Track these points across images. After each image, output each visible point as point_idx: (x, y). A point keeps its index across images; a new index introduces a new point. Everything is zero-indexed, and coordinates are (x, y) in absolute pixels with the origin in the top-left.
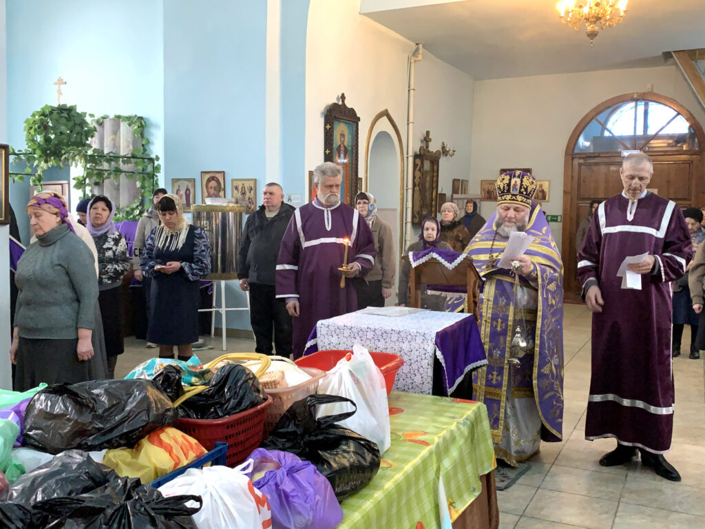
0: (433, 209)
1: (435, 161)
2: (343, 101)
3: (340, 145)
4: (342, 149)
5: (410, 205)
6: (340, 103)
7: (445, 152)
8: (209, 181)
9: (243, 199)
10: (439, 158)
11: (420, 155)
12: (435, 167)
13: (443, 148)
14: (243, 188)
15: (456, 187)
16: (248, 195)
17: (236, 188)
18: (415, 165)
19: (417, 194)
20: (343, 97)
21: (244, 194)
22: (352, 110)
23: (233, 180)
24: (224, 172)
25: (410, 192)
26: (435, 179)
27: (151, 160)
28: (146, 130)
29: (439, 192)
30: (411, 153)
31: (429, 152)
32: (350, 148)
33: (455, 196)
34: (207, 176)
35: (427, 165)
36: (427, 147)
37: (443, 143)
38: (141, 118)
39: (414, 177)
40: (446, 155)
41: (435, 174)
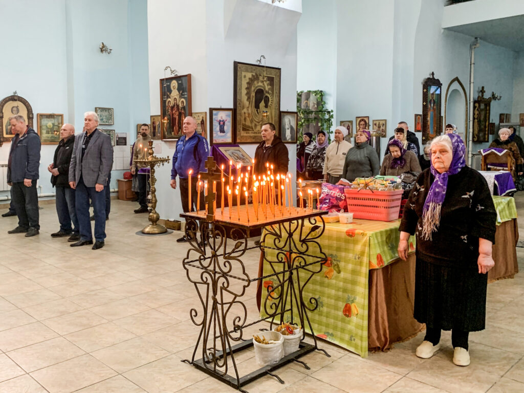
0: (487, 132)
1: (488, 103)
2: (433, 76)
3: (431, 100)
4: (432, 101)
5: (471, 130)
6: (431, 77)
7: (494, 97)
8: (360, 121)
9: (379, 130)
10: (491, 101)
11: (478, 100)
12: (488, 108)
13: (493, 95)
14: (379, 124)
15: (502, 118)
16: (382, 128)
17: (375, 124)
18: (474, 107)
19: (476, 124)
20: (433, 74)
21: (379, 127)
22: (438, 80)
23: (373, 121)
24: (368, 117)
25: (471, 123)
26: (488, 115)
27: (329, 112)
28: (323, 97)
29: (491, 122)
30: (472, 100)
31: (483, 98)
32: (436, 101)
33: (501, 124)
34: (360, 119)
35: (482, 106)
36: (483, 96)
37: (493, 93)
38: (321, 91)
39: (474, 114)
40: (495, 100)
41: (488, 112)
